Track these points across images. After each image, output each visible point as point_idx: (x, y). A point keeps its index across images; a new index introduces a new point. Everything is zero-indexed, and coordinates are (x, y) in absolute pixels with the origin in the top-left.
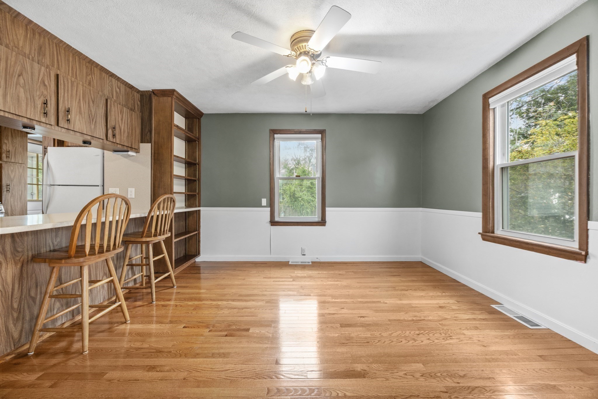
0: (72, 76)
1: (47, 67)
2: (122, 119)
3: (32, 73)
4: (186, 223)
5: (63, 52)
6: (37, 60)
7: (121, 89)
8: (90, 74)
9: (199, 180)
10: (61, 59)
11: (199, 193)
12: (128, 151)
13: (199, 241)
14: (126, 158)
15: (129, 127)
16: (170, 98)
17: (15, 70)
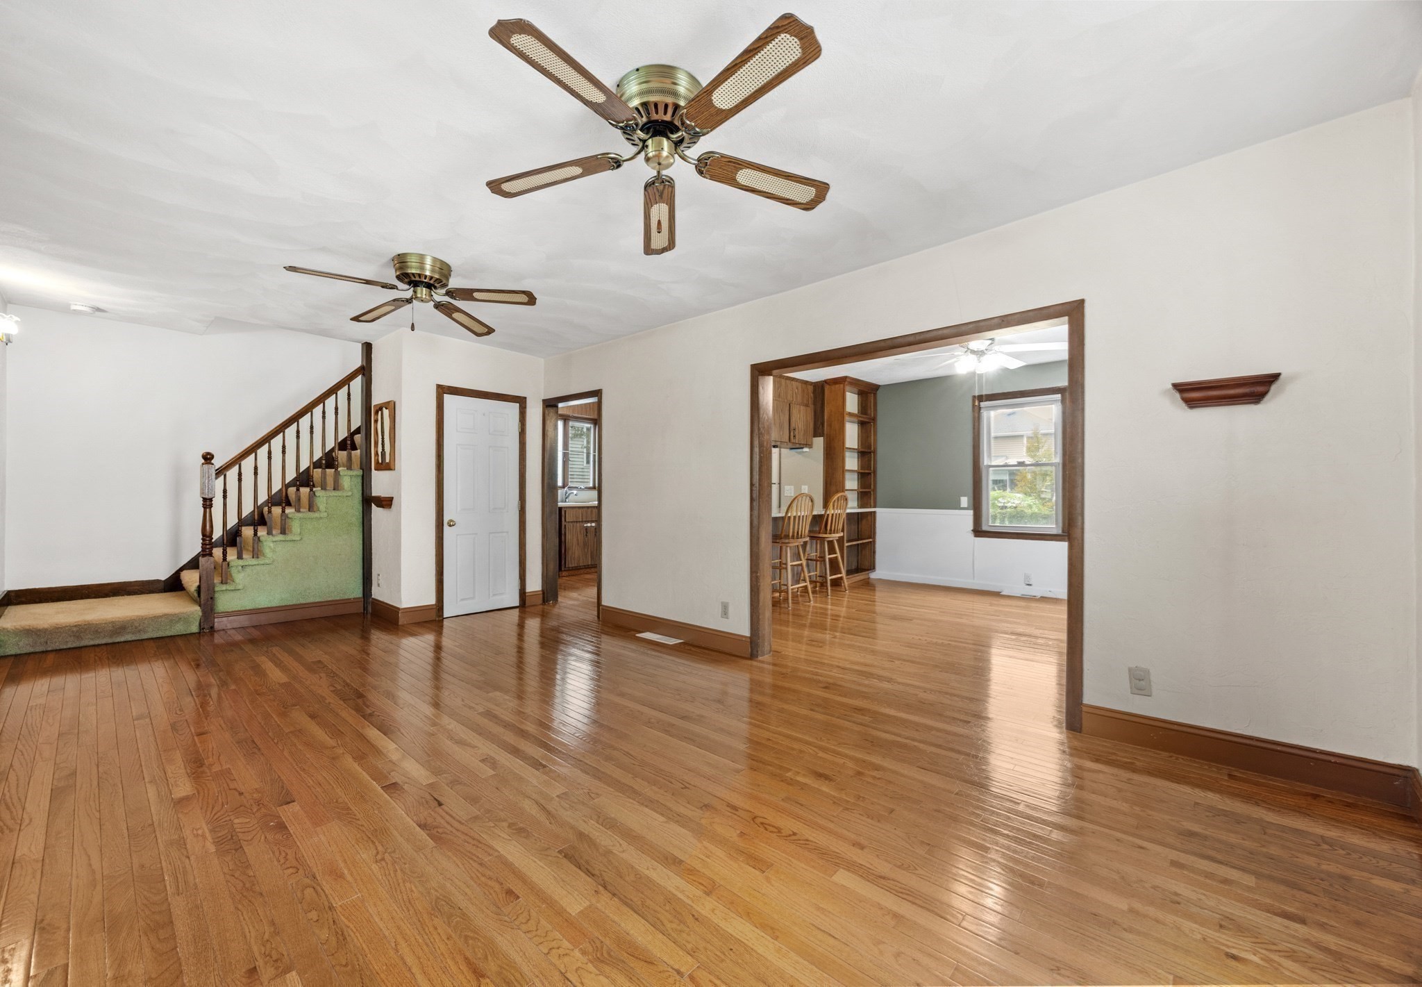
2: (801, 418)
4: (858, 528)
9: (875, 472)
11: (875, 490)
12: (803, 448)
13: (874, 552)
15: (805, 425)
16: (842, 385)
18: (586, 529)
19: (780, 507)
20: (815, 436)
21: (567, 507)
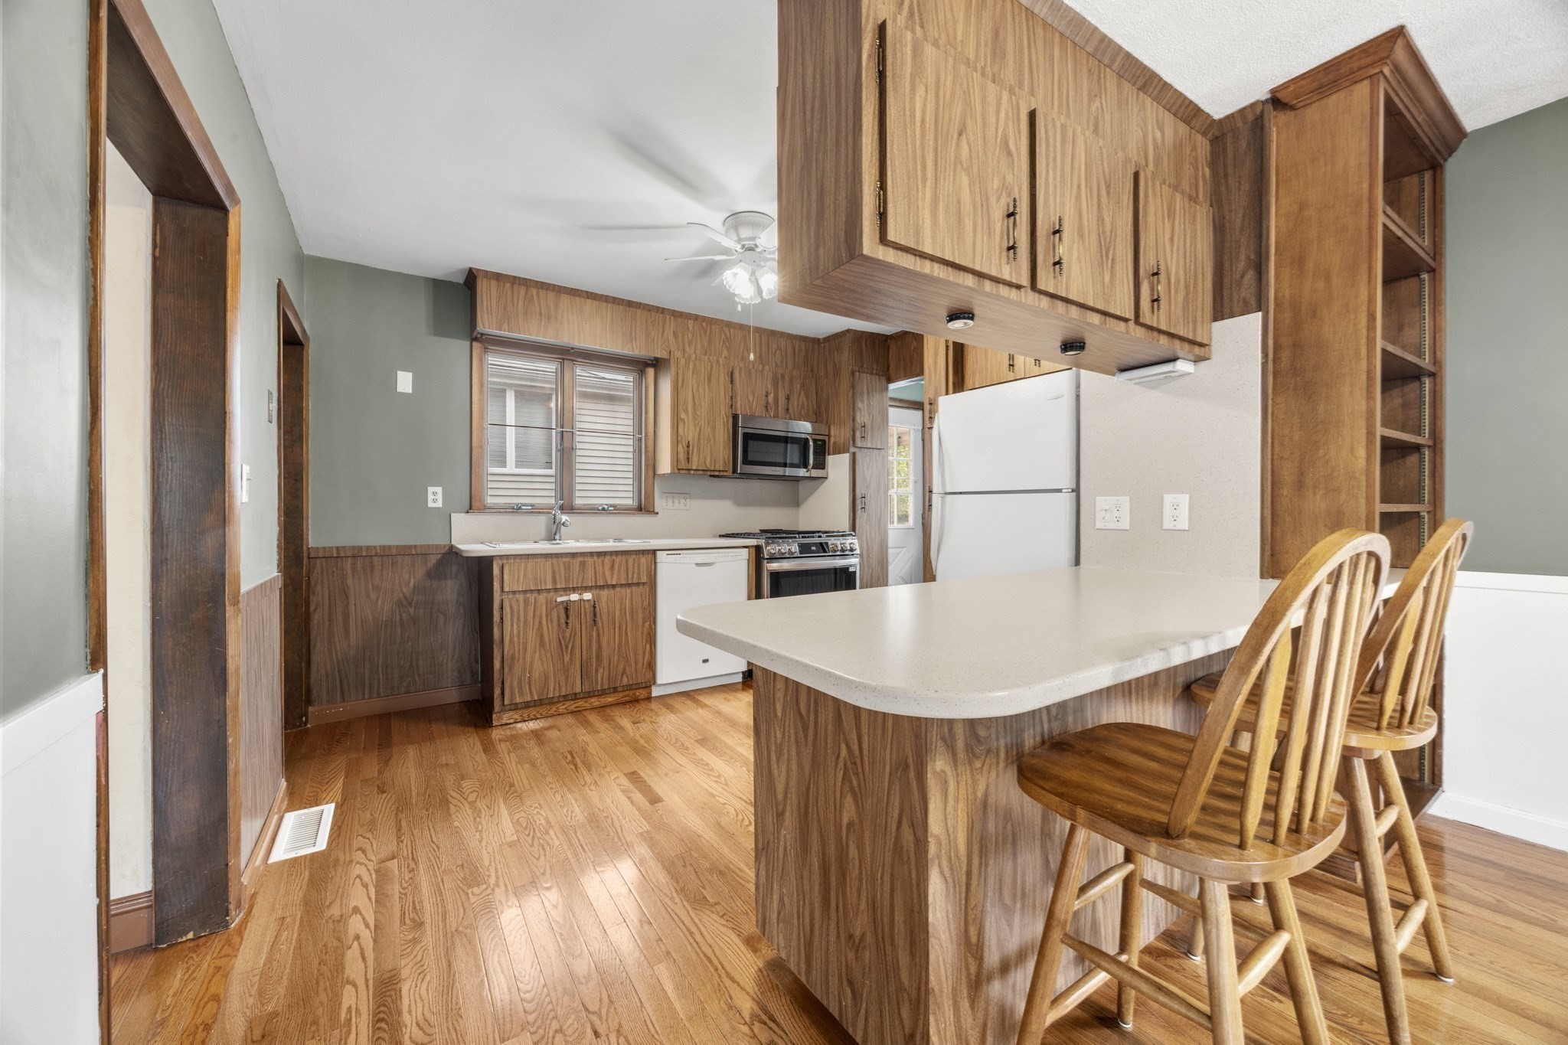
0: (1060, 112)
1: (1011, 91)
2: (1172, 240)
3: (984, 118)
5: (1040, 32)
6: (990, 74)
7: (1166, 131)
8: (1096, 96)
10: (1037, 59)
14: (1154, 388)
15: (1188, 266)
17: (953, 117)
18: (567, 609)
19: (1077, 562)
20: (1220, 312)
21: (508, 557)
